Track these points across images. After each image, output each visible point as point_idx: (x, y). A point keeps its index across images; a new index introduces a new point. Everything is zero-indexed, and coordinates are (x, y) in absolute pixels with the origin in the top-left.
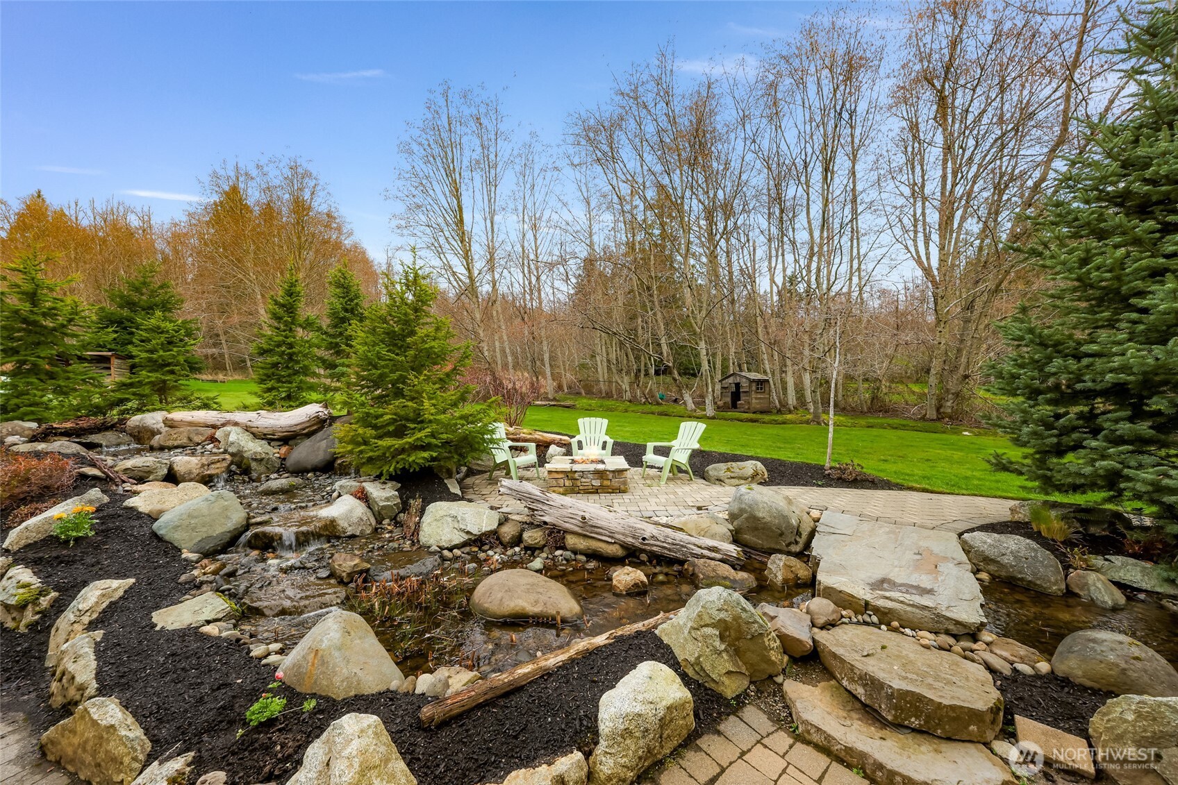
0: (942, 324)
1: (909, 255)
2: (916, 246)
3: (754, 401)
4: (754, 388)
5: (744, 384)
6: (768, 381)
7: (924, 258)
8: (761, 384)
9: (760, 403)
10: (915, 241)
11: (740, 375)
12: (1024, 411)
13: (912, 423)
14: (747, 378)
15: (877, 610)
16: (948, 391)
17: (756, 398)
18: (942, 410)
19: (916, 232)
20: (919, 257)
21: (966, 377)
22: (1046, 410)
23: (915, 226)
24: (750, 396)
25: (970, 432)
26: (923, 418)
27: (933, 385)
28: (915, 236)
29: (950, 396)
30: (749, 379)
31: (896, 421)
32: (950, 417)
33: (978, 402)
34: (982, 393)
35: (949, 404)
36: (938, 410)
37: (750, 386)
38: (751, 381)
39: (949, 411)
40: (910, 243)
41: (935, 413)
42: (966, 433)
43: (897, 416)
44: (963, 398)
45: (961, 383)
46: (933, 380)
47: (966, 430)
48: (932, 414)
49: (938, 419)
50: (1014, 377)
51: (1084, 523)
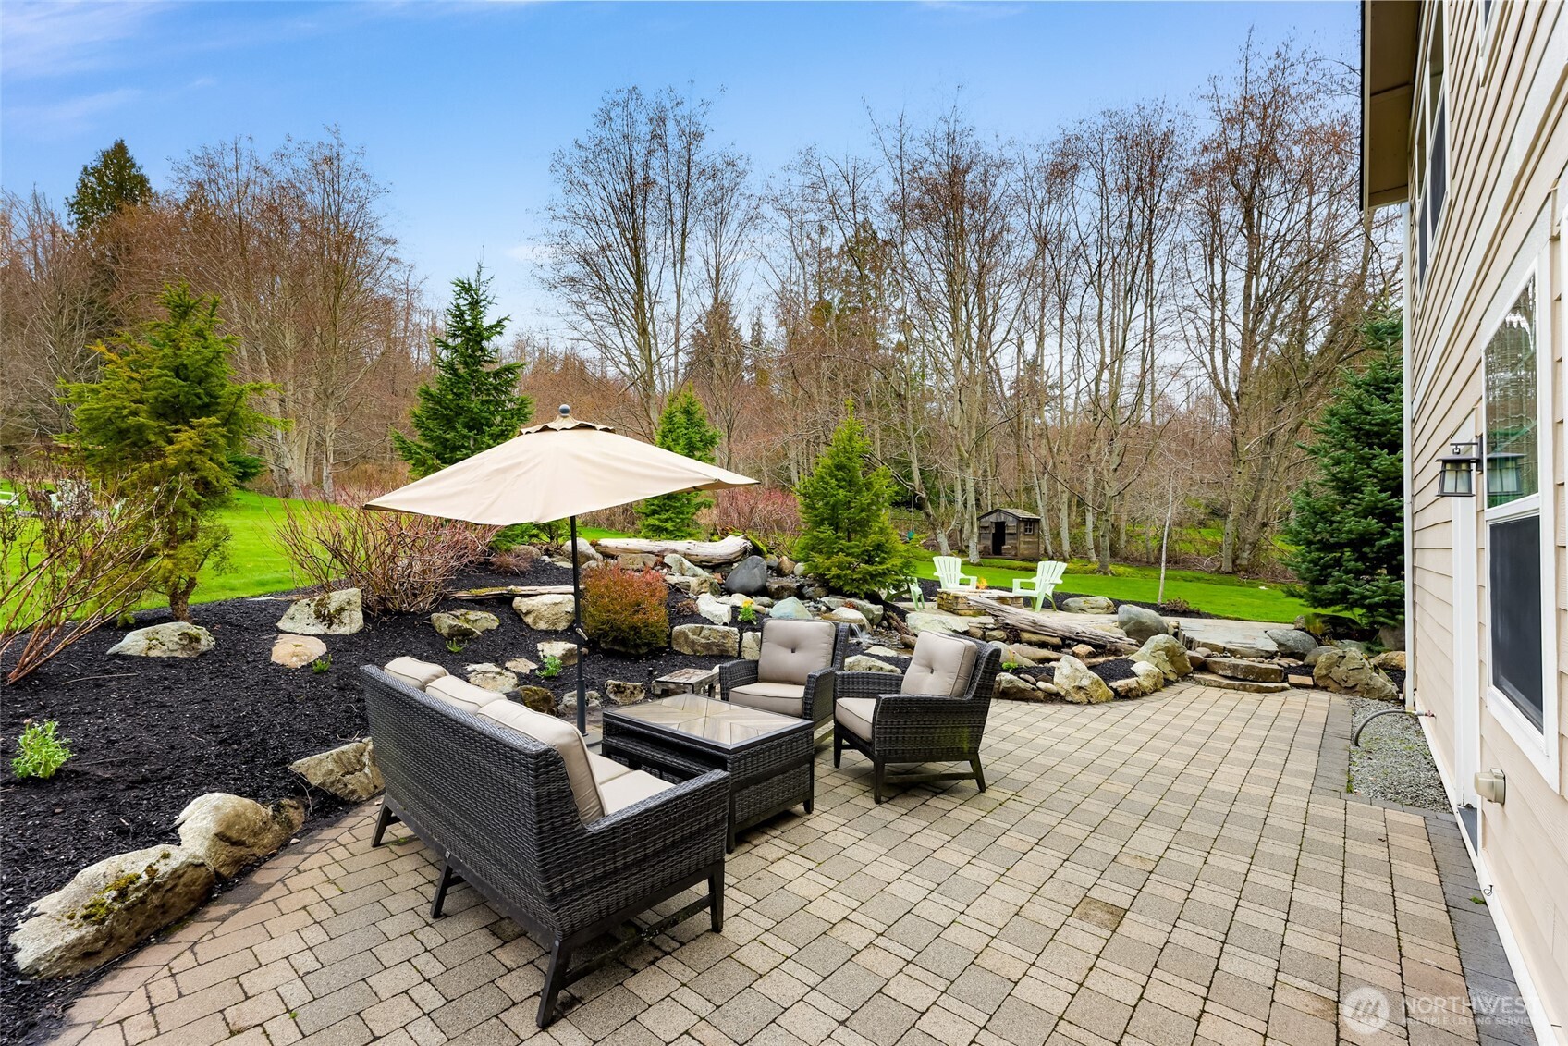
0: (1242, 463)
1: (1204, 370)
2: (1212, 360)
3: (1022, 545)
4: (1022, 529)
5: (1011, 523)
6: (1038, 520)
7: (1221, 376)
8: (1031, 524)
9: (1028, 549)
10: (1212, 355)
11: (1005, 512)
12: (1303, 555)
13: (1207, 576)
14: (1014, 516)
15: (1229, 651)
16: (1245, 540)
17: (1024, 542)
18: (1238, 562)
19: (1213, 342)
20: (1216, 374)
21: (1264, 525)
22: (1315, 555)
23: (1213, 336)
24: (1017, 539)
25: (1267, 586)
26: (1218, 571)
27: (1230, 532)
28: (1213, 348)
29: (1247, 546)
30: (1017, 518)
31: (1189, 574)
32: (1246, 571)
33: (1276, 555)
34: (1279, 544)
35: (1246, 555)
36: (1234, 562)
37: (1018, 527)
38: (1020, 520)
39: (1245, 563)
40: (1207, 358)
41: (1230, 565)
42: (1263, 588)
43: (1189, 568)
44: (1260, 549)
45: (1259, 532)
46: (1230, 527)
47: (1262, 585)
48: (1227, 566)
49: (1234, 572)
50: (1299, 533)
51: (1334, 626)
